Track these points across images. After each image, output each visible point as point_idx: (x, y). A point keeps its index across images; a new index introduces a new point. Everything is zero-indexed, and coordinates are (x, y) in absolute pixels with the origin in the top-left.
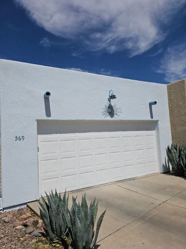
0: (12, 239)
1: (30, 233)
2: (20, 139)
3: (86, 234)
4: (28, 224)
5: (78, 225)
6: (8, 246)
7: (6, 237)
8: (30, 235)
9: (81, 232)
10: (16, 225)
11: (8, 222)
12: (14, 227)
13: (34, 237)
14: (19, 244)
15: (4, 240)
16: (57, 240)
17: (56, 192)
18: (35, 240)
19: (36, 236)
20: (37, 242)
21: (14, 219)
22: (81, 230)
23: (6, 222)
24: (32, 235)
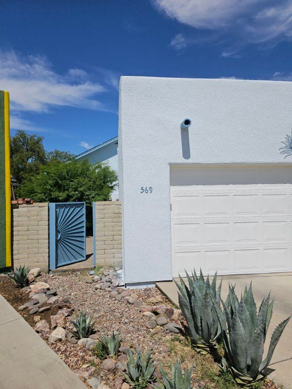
0: (139, 327)
1: (162, 325)
2: (146, 192)
3: (253, 347)
4: (159, 311)
5: (240, 331)
6: (134, 335)
7: (131, 324)
8: (162, 328)
9: (245, 342)
10: (144, 310)
11: (133, 304)
12: (140, 311)
13: (168, 331)
14: (149, 336)
15: (129, 326)
16: (203, 344)
17: (201, 274)
18: (170, 337)
19: (171, 331)
20: (172, 340)
21: (140, 300)
22: (244, 338)
23: (130, 304)
24: (166, 328)
